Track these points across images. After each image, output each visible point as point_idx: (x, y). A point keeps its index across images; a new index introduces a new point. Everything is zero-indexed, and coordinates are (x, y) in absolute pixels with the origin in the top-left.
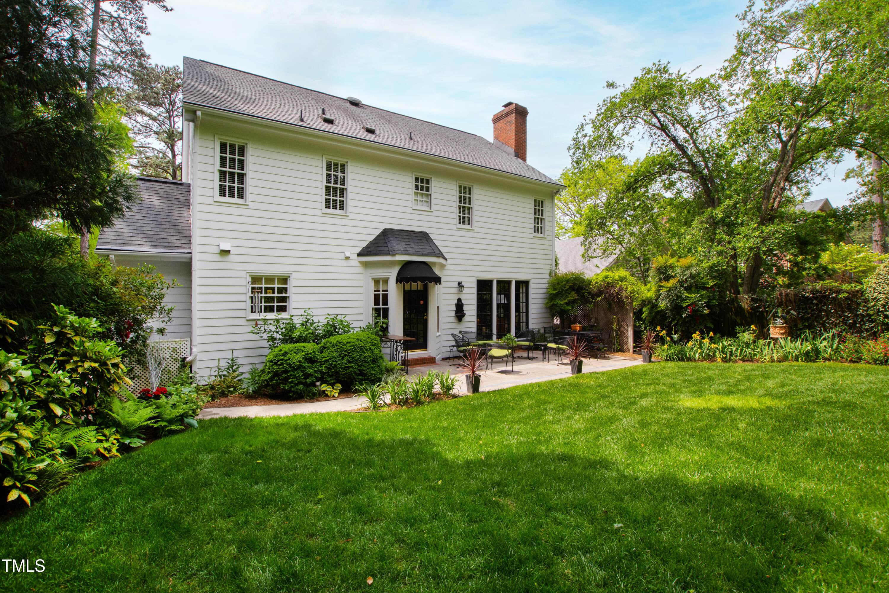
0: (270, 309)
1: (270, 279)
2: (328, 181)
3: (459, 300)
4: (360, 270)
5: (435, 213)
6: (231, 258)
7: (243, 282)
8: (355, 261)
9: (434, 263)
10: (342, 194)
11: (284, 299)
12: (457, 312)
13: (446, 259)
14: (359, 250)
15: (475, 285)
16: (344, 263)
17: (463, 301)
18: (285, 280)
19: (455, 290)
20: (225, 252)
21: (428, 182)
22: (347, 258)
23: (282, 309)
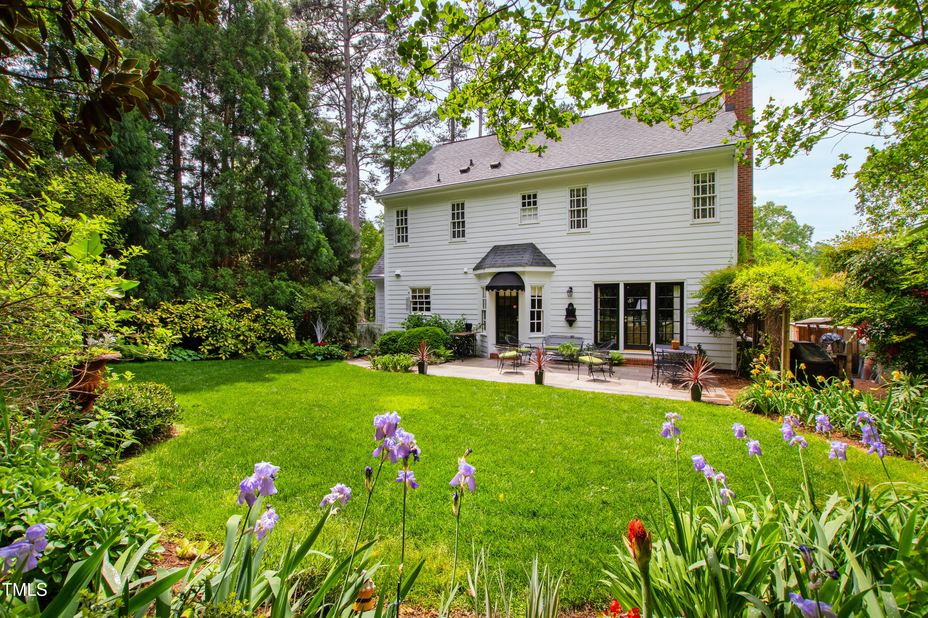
0: (421, 309)
1: (421, 290)
2: (453, 219)
3: (571, 305)
4: (475, 281)
5: (542, 224)
6: (402, 278)
7: (406, 293)
8: (472, 275)
9: (524, 273)
10: (463, 226)
11: (428, 303)
12: (567, 316)
13: (554, 266)
14: (474, 266)
15: (592, 290)
16: (464, 276)
17: (575, 306)
18: (428, 290)
19: (566, 295)
20: (398, 276)
21: (535, 196)
22: (466, 273)
23: (428, 309)
